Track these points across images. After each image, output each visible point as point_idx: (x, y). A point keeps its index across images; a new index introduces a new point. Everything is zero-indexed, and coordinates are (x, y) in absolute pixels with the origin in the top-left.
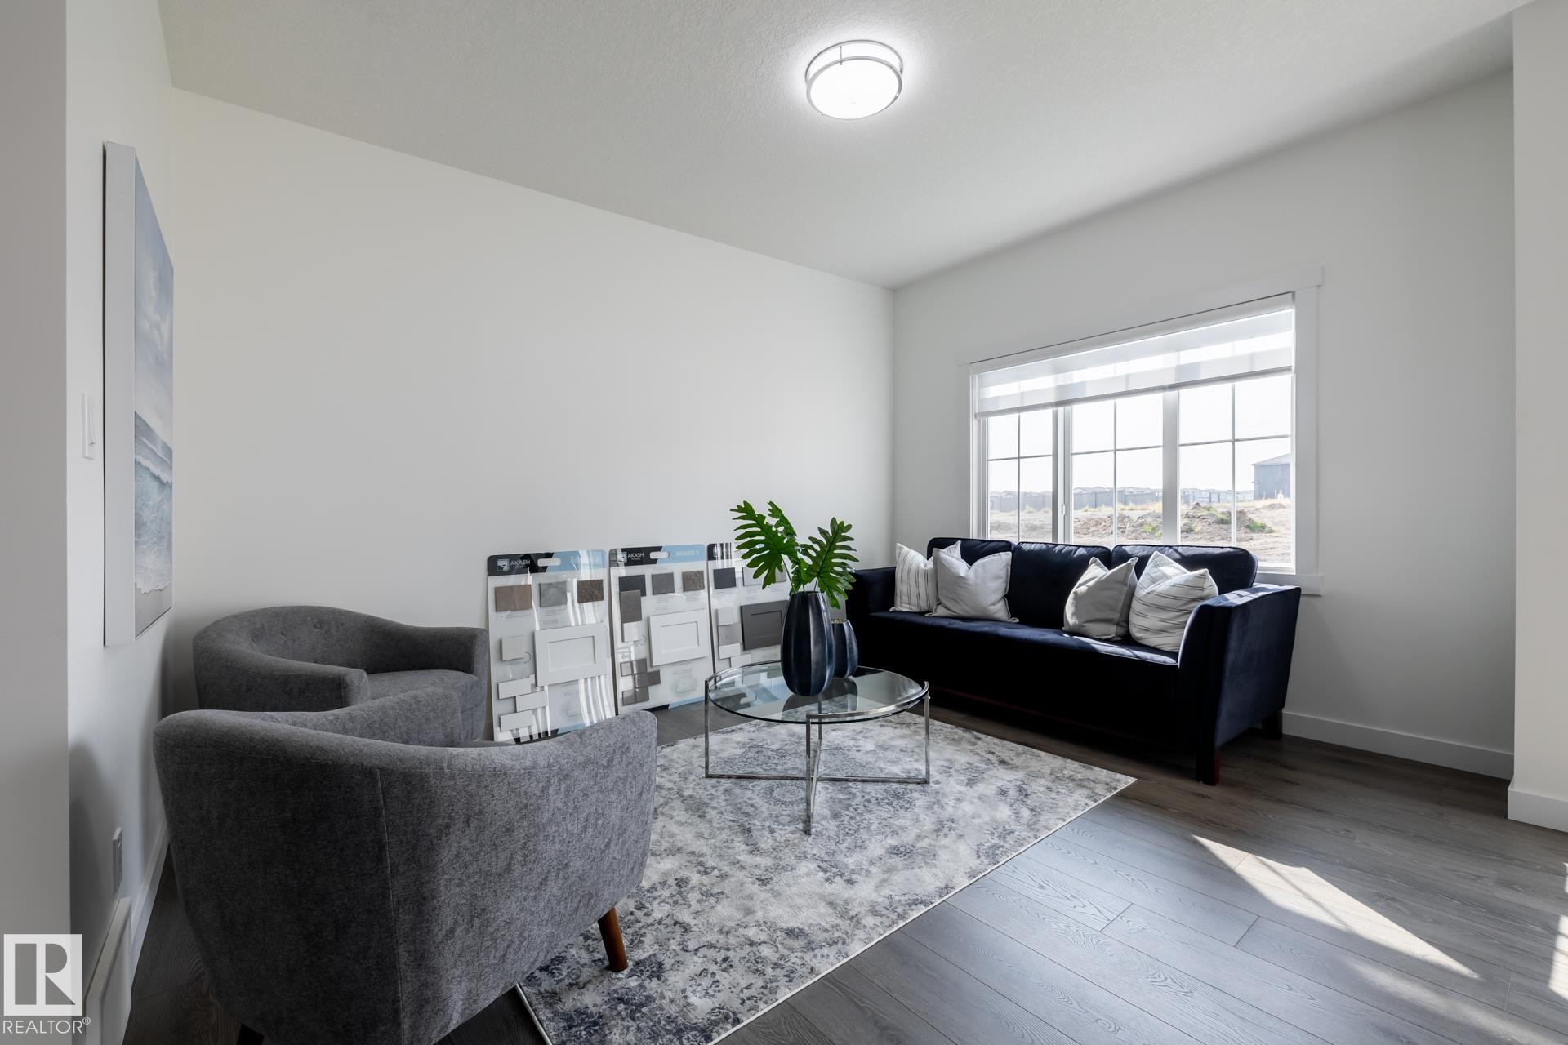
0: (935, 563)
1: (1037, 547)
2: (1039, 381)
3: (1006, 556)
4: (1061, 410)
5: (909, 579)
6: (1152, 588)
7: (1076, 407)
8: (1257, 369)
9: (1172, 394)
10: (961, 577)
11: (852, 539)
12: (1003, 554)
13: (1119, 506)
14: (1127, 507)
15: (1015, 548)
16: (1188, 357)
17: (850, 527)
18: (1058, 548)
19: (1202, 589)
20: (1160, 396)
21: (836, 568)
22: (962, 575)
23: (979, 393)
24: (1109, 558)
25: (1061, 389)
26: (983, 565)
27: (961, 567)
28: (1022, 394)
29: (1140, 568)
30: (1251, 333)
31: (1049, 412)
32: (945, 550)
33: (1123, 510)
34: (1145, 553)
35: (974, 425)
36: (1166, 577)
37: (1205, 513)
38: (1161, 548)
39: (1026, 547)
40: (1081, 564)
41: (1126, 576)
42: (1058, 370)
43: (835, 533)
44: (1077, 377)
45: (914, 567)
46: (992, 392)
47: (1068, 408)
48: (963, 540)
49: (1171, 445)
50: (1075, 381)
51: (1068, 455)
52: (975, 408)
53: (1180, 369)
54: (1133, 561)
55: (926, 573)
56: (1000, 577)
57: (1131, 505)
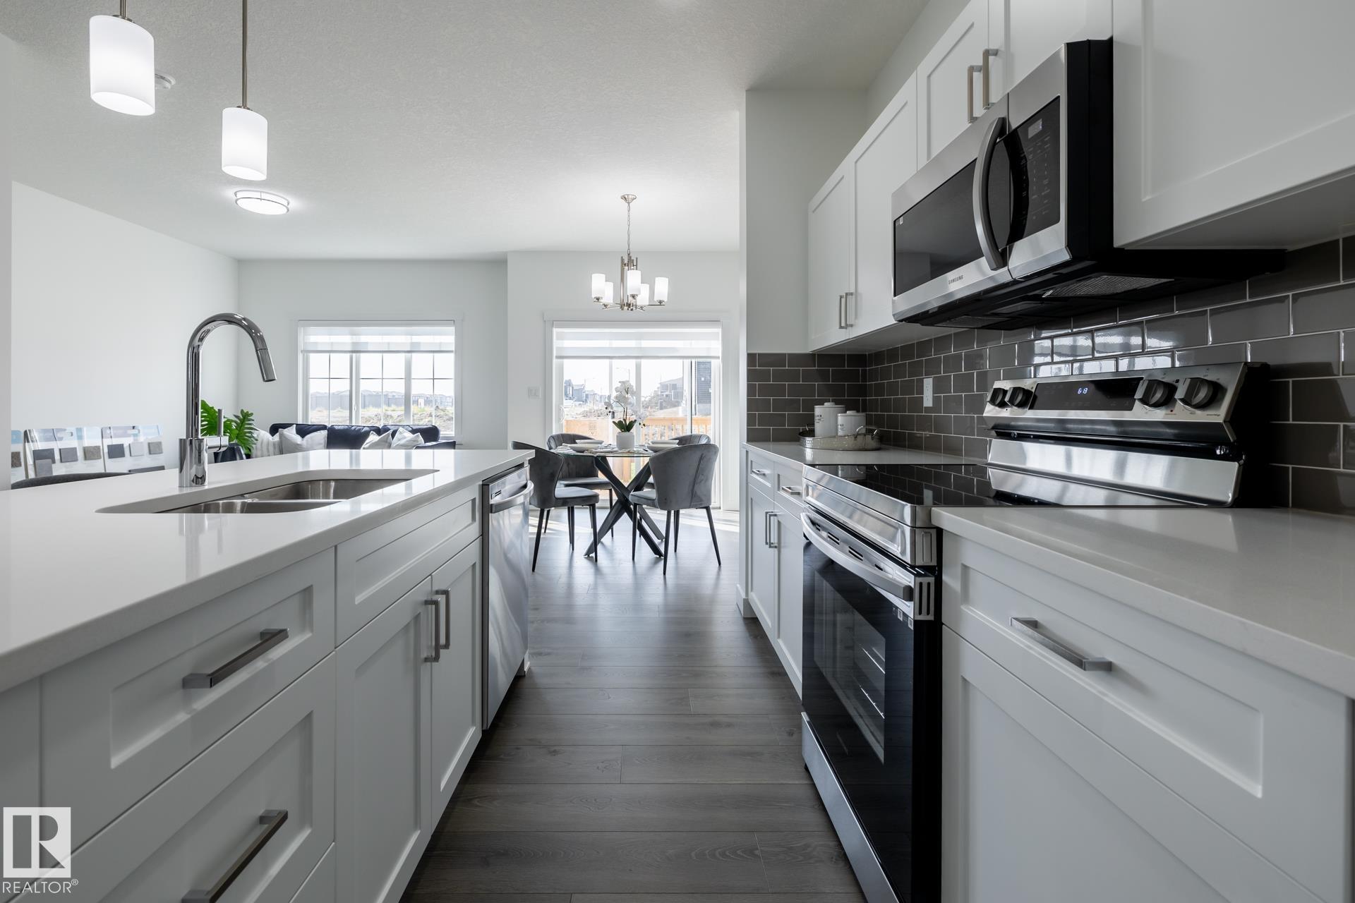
0: (280, 438)
1: (342, 427)
2: (342, 338)
3: (324, 433)
4: (354, 355)
5: (262, 447)
6: (399, 442)
7: (362, 355)
8: (442, 349)
9: (409, 355)
10: (298, 444)
11: (253, 420)
12: (322, 431)
13: (385, 407)
14: (390, 409)
15: (329, 428)
16: (416, 339)
17: (252, 414)
18: (353, 428)
19: (417, 441)
20: (403, 354)
21: (247, 434)
22: (299, 443)
23: (303, 339)
24: (379, 431)
25: (354, 344)
26: (311, 438)
27: (298, 439)
28: (332, 343)
29: (393, 434)
30: (440, 334)
31: (348, 355)
32: (286, 430)
33: (386, 410)
34: (396, 429)
35: (300, 356)
36: (405, 438)
37: (442, 413)
38: (403, 426)
39: (336, 427)
40: (366, 435)
41: (387, 438)
42: (353, 334)
43: (244, 417)
44: (363, 339)
45: (265, 441)
46: (313, 339)
47: (358, 354)
48: (297, 424)
49: (408, 378)
50: (362, 341)
51: (358, 379)
52: (301, 346)
53: (412, 344)
54: (390, 432)
55: (274, 444)
56: (321, 444)
57: (393, 407)
